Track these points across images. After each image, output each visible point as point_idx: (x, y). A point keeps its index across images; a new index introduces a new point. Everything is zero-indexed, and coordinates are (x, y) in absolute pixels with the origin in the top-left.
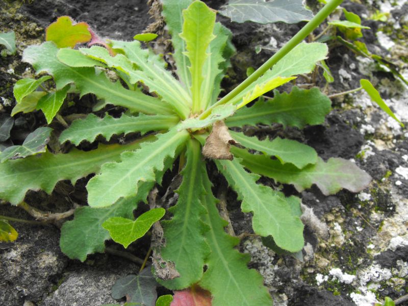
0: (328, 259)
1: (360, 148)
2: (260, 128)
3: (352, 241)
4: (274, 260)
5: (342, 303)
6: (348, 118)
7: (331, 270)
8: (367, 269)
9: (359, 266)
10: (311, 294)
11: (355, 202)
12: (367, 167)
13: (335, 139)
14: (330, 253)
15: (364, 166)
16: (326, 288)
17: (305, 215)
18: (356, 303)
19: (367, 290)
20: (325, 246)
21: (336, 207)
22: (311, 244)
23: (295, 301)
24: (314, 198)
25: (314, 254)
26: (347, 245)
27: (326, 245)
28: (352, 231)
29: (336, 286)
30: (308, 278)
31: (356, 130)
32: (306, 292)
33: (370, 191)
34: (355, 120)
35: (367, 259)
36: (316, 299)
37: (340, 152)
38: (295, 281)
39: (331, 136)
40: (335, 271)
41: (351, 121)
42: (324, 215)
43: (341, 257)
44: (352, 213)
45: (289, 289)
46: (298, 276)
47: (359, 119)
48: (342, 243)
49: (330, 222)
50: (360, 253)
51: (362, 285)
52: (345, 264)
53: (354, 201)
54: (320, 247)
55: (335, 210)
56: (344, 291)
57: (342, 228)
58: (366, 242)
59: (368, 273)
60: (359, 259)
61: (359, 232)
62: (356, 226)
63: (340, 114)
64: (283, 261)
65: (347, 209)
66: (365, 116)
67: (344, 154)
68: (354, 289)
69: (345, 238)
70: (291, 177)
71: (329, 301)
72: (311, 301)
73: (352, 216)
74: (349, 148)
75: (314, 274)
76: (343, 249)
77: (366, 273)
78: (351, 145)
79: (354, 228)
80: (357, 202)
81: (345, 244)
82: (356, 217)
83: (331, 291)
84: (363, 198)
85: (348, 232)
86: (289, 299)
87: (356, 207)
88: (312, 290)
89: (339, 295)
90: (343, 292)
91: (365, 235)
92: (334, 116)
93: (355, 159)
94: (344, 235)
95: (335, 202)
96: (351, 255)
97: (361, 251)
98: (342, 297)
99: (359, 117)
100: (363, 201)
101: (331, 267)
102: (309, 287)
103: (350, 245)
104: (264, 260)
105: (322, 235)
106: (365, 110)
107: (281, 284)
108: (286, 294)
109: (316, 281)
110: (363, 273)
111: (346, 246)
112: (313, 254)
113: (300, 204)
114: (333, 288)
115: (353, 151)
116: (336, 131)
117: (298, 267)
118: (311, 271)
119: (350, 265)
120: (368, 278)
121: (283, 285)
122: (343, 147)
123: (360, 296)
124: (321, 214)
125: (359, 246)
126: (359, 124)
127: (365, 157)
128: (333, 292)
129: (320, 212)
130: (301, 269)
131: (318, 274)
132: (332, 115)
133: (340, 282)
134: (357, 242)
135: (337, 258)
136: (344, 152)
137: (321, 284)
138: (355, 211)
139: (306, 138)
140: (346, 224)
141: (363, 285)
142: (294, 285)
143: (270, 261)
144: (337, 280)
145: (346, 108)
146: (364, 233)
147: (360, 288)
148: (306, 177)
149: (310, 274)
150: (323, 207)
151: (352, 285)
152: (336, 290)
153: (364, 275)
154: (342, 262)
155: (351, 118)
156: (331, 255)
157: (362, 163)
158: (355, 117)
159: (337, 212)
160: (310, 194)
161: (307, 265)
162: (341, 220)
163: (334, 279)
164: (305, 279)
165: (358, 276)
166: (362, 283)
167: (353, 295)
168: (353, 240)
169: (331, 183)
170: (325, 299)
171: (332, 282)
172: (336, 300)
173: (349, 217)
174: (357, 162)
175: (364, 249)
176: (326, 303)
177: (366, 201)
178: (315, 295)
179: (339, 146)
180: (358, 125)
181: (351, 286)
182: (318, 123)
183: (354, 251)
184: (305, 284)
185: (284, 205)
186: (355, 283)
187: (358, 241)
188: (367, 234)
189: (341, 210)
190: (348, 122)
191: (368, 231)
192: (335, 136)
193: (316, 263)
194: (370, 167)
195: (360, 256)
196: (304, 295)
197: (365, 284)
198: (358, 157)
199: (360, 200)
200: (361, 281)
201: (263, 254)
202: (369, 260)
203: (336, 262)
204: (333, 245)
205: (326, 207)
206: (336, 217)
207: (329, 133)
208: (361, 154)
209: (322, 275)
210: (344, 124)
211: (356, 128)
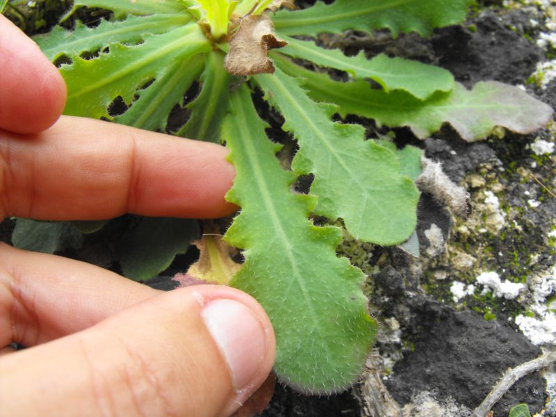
0: (475, 256)
1: (535, 66)
2: (354, 39)
3: (519, 224)
4: (372, 258)
5: (499, 334)
6: (514, 22)
7: (479, 274)
8: (547, 272)
9: (532, 268)
10: (443, 319)
11: (524, 158)
12: (547, 96)
13: (490, 56)
14: (478, 246)
15: (543, 96)
16: (470, 308)
17: (426, 174)
18: (526, 334)
19: (547, 311)
20: (469, 233)
21: (487, 161)
22: (439, 226)
23: (415, 331)
24: (448, 148)
25: (446, 245)
26: (509, 230)
27: (469, 230)
28: (519, 207)
29: (489, 304)
30: (436, 289)
31: (529, 41)
32: (433, 313)
33: (553, 138)
34: (528, 24)
35: (546, 256)
36: (452, 327)
37: (496, 74)
38: (411, 294)
39: (483, 51)
40: (488, 277)
41: (520, 26)
42: (464, 178)
43: (498, 252)
44: (520, 176)
45: (402, 308)
46: (416, 284)
47: (534, 23)
48: (499, 227)
49: (477, 189)
50: (535, 245)
51: (537, 301)
52: (506, 265)
53: (524, 155)
54: (459, 233)
55: (485, 167)
56: (503, 312)
57: (499, 201)
58: (545, 226)
59: (548, 280)
60: (532, 256)
61: (533, 210)
62: (527, 198)
63: (500, 16)
64: (387, 258)
65: (512, 170)
66: (548, 20)
67: (505, 76)
68: (523, 308)
69: (507, 219)
70: (406, 115)
71: (474, 330)
72: (444, 331)
73: (519, 181)
74: (512, 67)
75: (448, 281)
76: (502, 238)
77: (545, 280)
78: (517, 60)
79: (524, 202)
80: (529, 157)
81: (506, 228)
82: (527, 183)
83: (480, 313)
84: (540, 150)
85: (511, 209)
86: (402, 326)
87: (527, 166)
88: (444, 310)
89: (495, 319)
90: (502, 315)
91: (544, 213)
92: (488, 19)
93: (524, 85)
94: (504, 214)
95: (485, 153)
96: (517, 248)
97: (537, 243)
98: (500, 323)
99: (535, 19)
100: (540, 156)
101: (480, 271)
102: (439, 306)
103: (516, 231)
104: (357, 259)
105: (457, 209)
106: (546, 10)
107: (386, 300)
108: (396, 319)
109: (452, 295)
110: (538, 279)
111: (509, 233)
112: (443, 245)
113: (420, 158)
114: (483, 308)
115: (522, 71)
116: (492, 44)
117: (417, 269)
118: (441, 276)
119: (516, 267)
120: (549, 289)
121: (390, 301)
122: (502, 64)
123: (534, 321)
124: (459, 175)
125: (533, 232)
126: (535, 32)
127: (545, 81)
128: (483, 314)
129: (457, 172)
130: (421, 271)
131: (455, 283)
132: (484, 17)
133: (497, 297)
134: (528, 226)
135: (491, 254)
136: (504, 73)
137: (461, 301)
138: (525, 173)
139: (437, 55)
140: (509, 195)
141: (540, 302)
142: (410, 302)
143: (366, 259)
144: (491, 294)
145: (511, 7)
146: (543, 210)
147: (533, 307)
148: (433, 114)
149: (440, 281)
150: (463, 162)
151: (519, 301)
152: (489, 310)
153: (541, 284)
154: (501, 261)
155: (519, 22)
156: (480, 248)
157: (539, 91)
158: (528, 20)
159: (490, 171)
160: (439, 141)
161: (433, 265)
162: (498, 187)
163: (485, 291)
164: (431, 291)
165: (529, 286)
166: (537, 298)
167: (520, 320)
168: (522, 223)
169: (478, 121)
170: (467, 327)
171: (482, 297)
172: (487, 329)
173: (513, 183)
174: (529, 90)
175: (542, 238)
176: (469, 334)
177: (545, 155)
178: (450, 319)
179: (495, 65)
180: (532, 33)
181: (517, 303)
182: (453, 22)
183: (523, 243)
184: (430, 300)
185: (384, 157)
186: (523, 298)
187: (531, 224)
188: (548, 212)
189: (496, 167)
190: (514, 27)
191: (549, 206)
192: (491, 52)
193: (450, 261)
194: (552, 96)
195: (534, 250)
196: (430, 320)
197: (543, 300)
198: (530, 82)
199: (534, 153)
200: (536, 294)
201: (355, 248)
202: (550, 257)
203: (489, 262)
204: (483, 231)
205: (469, 162)
206: (488, 181)
207: (478, 44)
208: (537, 77)
209: (464, 285)
210: (506, 31)
211: (530, 38)
